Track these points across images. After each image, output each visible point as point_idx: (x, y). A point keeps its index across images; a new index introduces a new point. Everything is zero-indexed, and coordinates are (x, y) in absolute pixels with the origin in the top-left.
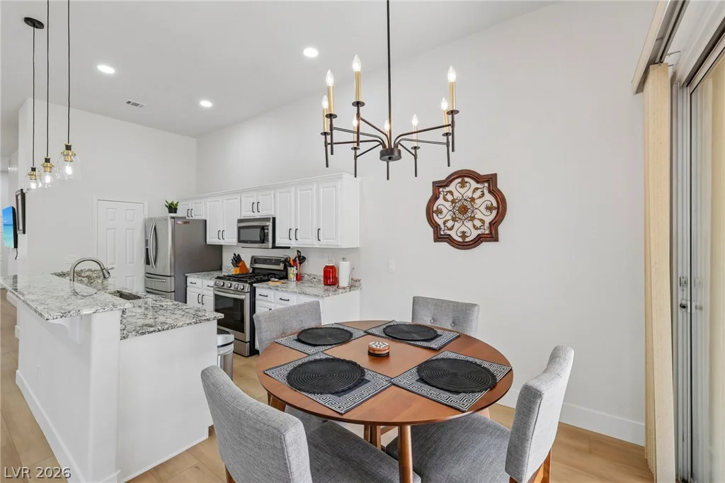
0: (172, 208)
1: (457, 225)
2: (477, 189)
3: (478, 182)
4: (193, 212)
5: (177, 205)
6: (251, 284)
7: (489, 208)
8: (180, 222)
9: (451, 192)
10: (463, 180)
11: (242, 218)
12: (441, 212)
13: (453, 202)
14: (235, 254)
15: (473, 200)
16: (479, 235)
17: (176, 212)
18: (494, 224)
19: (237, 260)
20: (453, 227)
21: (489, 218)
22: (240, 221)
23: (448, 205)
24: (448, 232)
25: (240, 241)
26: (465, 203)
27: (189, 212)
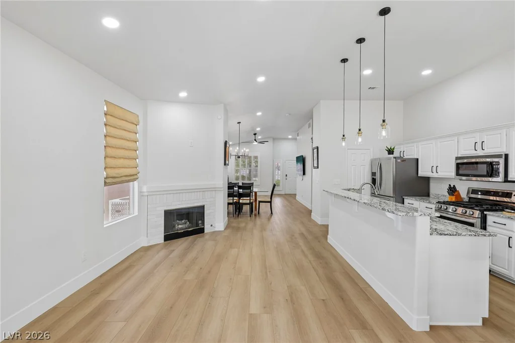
0: (390, 152)
4: (405, 152)
5: (394, 149)
6: (482, 212)
8: (399, 161)
11: (459, 156)
14: (450, 185)
17: (393, 154)
19: (452, 190)
22: (457, 158)
25: (458, 174)
27: (402, 153)
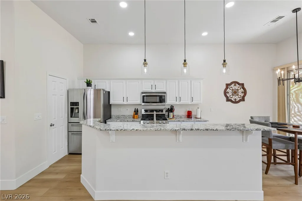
1: (233, 97)
2: (239, 87)
3: (239, 85)
4: (96, 86)
7: (242, 92)
9: (232, 87)
10: (235, 84)
11: (143, 92)
12: (229, 93)
13: (232, 90)
15: (238, 90)
16: (240, 100)
18: (244, 97)
20: (232, 97)
21: (242, 95)
23: (231, 91)
24: (231, 99)
25: (143, 102)
26: (236, 91)
27: (93, 86)
